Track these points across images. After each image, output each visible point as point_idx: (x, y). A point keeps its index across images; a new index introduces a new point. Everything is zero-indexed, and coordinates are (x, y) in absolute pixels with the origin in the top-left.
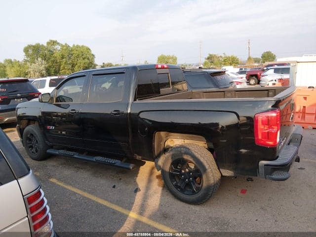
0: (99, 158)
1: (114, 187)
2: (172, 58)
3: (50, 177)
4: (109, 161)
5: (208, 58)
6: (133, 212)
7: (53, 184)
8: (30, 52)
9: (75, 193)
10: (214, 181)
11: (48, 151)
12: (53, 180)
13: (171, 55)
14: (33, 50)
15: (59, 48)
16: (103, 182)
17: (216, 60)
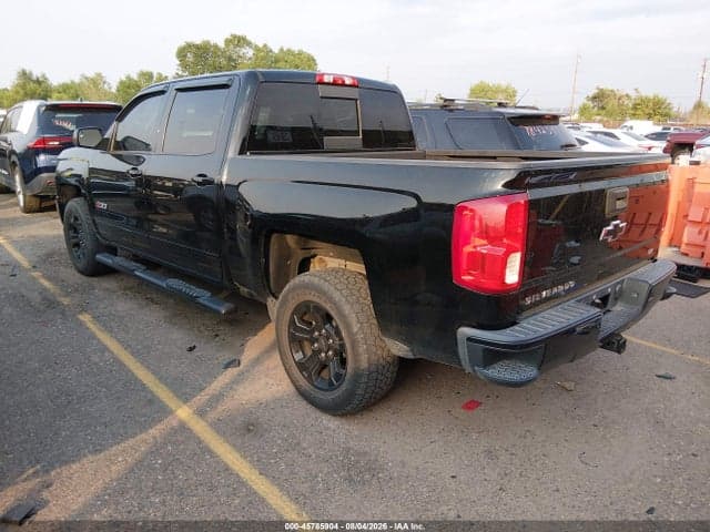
0: (175, 283)
1: (191, 349)
2: (505, 91)
3: (84, 310)
4: (188, 291)
5: (594, 98)
6: (190, 407)
7: (81, 324)
8: (190, 57)
9: (105, 349)
10: (370, 365)
11: (98, 256)
12: (85, 318)
13: (504, 84)
14: (196, 55)
15: (250, 53)
16: (174, 337)
17: (612, 104)
